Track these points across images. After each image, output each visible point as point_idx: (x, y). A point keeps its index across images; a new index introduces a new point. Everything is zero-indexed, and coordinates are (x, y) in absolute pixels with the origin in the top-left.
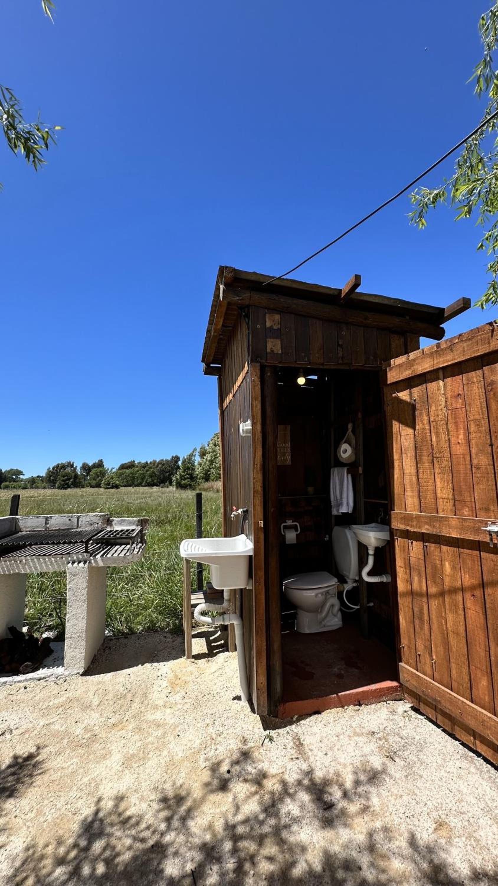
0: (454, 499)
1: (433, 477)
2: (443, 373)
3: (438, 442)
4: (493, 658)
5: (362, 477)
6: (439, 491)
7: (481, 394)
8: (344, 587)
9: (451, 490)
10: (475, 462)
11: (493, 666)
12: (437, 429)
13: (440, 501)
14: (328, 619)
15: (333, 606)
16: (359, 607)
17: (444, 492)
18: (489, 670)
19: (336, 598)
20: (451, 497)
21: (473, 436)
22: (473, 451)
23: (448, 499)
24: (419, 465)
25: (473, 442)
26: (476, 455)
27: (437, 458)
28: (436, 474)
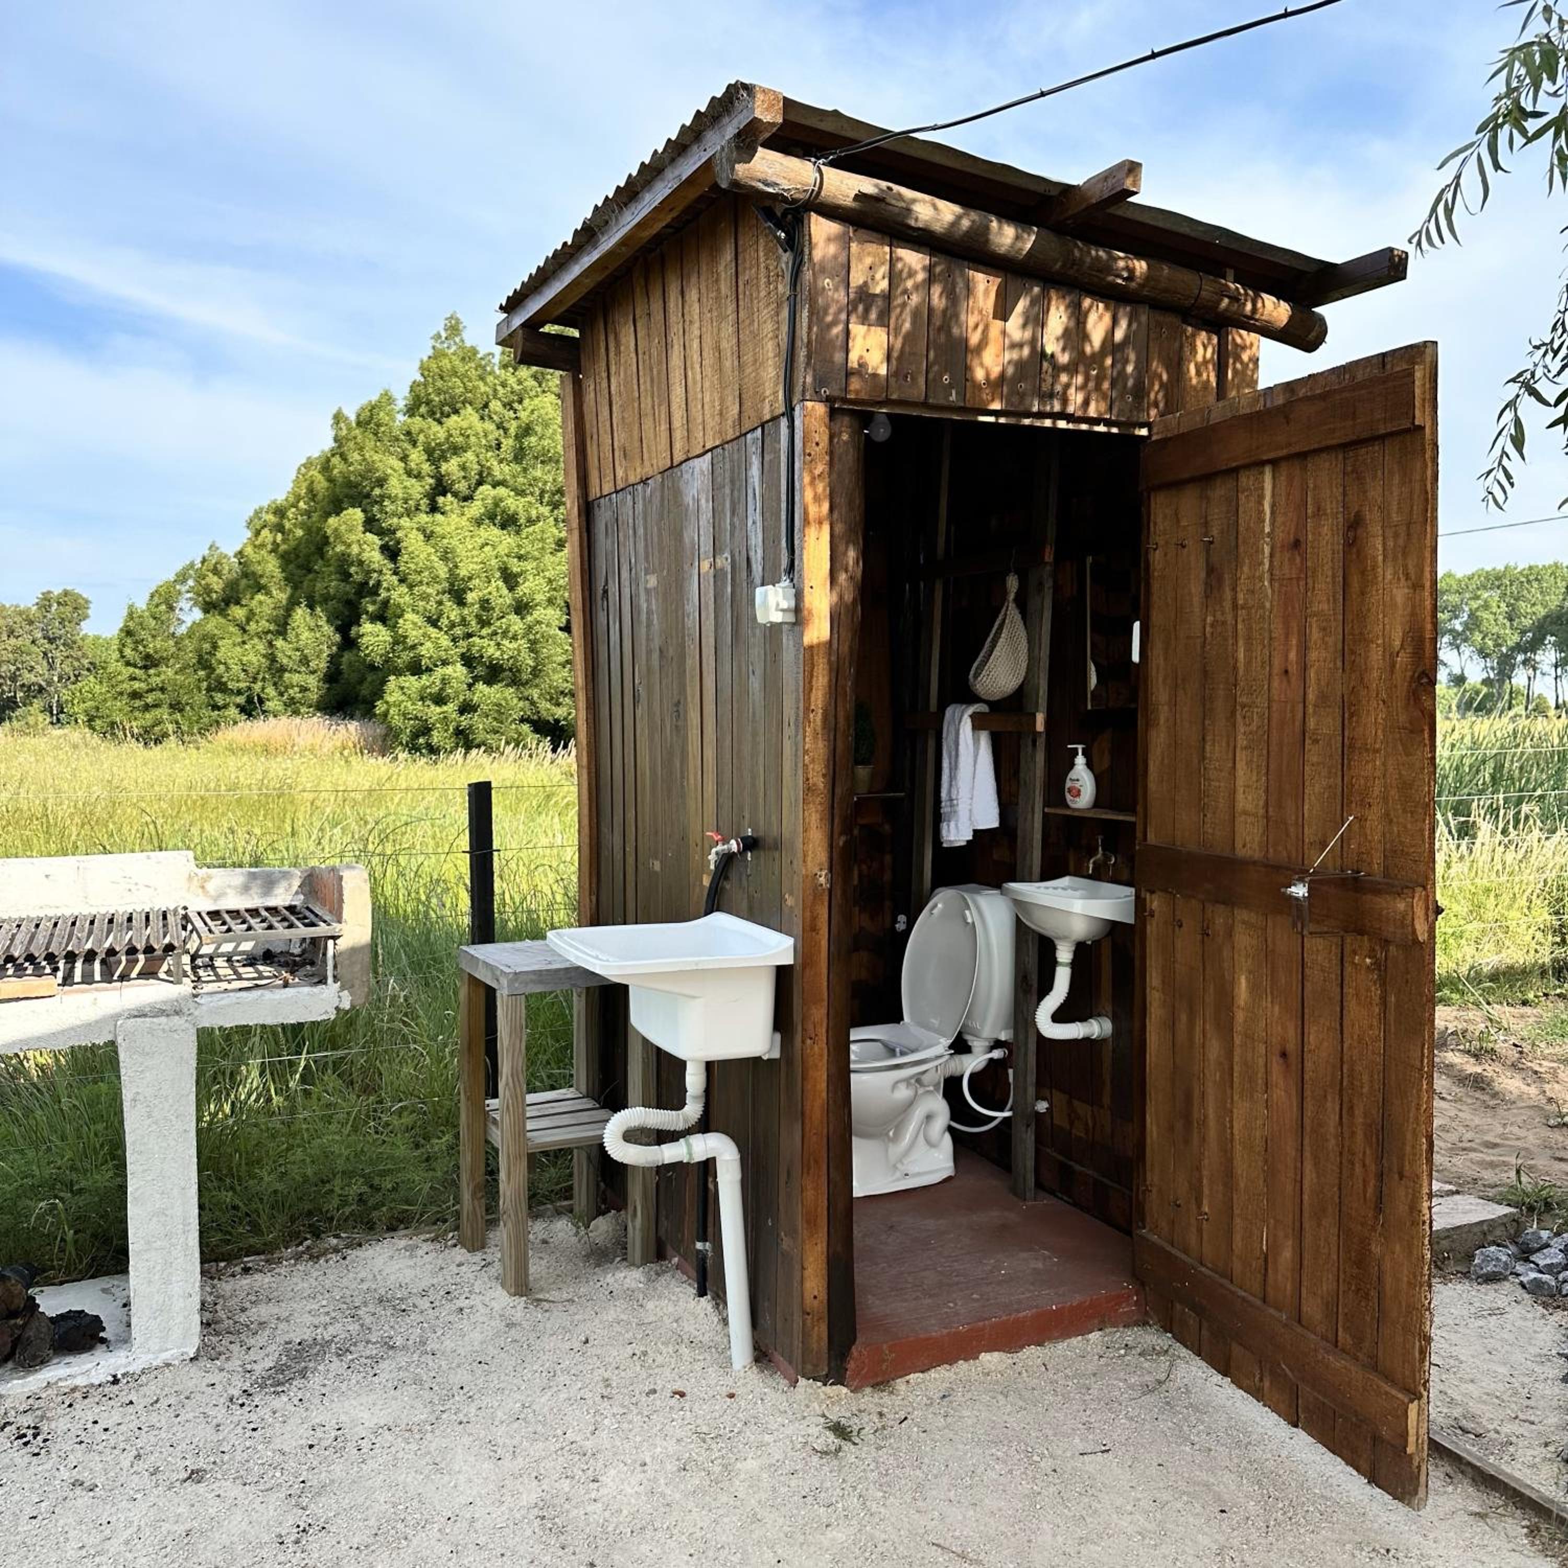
0: (1267, 817)
1: (1231, 755)
2: (1274, 478)
3: (1248, 663)
4: (1306, 1197)
5: (1041, 742)
6: (1240, 796)
7: (1336, 547)
8: (965, 1064)
9: (1261, 792)
10: (1312, 723)
11: (1306, 1215)
12: (1250, 629)
13: (1240, 820)
14: (915, 1155)
15: (929, 1118)
16: (1007, 1114)
17: (1250, 798)
18: (1297, 1224)
19: (940, 1096)
20: (1261, 812)
21: (1313, 655)
22: (1311, 696)
23: (1255, 815)
24: (1207, 722)
25: (1312, 674)
26: (1315, 706)
27: (1243, 706)
28: (1238, 751)
